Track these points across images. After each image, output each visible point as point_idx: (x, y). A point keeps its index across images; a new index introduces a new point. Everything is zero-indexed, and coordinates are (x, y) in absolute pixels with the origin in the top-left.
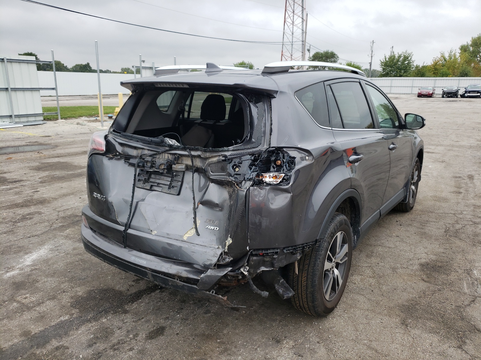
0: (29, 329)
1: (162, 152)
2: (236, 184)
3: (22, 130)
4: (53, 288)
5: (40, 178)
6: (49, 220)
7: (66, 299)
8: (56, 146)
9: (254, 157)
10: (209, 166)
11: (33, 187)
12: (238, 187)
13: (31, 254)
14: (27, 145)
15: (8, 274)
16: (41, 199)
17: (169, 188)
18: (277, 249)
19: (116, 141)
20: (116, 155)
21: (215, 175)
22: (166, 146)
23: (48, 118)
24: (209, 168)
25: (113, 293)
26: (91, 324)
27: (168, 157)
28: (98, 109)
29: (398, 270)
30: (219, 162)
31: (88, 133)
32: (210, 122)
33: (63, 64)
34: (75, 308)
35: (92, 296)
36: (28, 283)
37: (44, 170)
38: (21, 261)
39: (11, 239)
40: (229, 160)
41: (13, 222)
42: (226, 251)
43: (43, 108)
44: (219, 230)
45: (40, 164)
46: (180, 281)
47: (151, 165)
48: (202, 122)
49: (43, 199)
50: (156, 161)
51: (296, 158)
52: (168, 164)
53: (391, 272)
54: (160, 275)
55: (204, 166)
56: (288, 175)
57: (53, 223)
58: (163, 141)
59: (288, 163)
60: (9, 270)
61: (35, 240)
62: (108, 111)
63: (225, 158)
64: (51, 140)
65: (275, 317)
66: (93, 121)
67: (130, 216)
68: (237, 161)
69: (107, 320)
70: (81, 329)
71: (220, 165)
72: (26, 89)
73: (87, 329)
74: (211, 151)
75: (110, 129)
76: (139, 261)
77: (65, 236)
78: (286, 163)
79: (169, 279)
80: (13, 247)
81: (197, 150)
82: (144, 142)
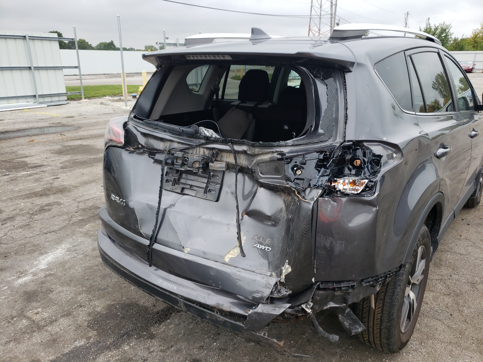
0: (38, 358)
1: (197, 146)
2: (296, 193)
3: (45, 111)
4: (68, 301)
5: (61, 163)
6: (68, 213)
7: (82, 317)
8: (79, 128)
9: (324, 155)
10: (258, 165)
11: (54, 173)
12: (300, 197)
13: (46, 255)
14: (50, 126)
15: (19, 280)
16: (61, 188)
17: (205, 192)
18: (353, 281)
19: (138, 131)
20: (138, 148)
21: (266, 178)
22: (202, 139)
23: (72, 98)
24: (258, 168)
25: (137, 310)
26: (110, 353)
27: (204, 152)
28: (122, 88)
29: (479, 287)
30: (272, 161)
31: (111, 113)
32: (250, 104)
33: (88, 43)
34: (92, 328)
35: (113, 312)
36: (41, 293)
37: (66, 154)
38: (35, 263)
39: (27, 235)
40: (286, 159)
41: (31, 214)
42: (283, 280)
43: (66, 87)
44: (271, 251)
45: (61, 147)
46: (220, 315)
47: (182, 162)
48: (239, 105)
49: (64, 187)
50: (189, 157)
51: (382, 156)
52: (203, 162)
53: (470, 288)
54: (194, 305)
55: (251, 165)
56: (372, 182)
57: (72, 217)
58: (197, 132)
59: (371, 163)
60: (20, 275)
61: (51, 237)
62: (132, 91)
63: (282, 157)
64: (74, 121)
65: (334, 350)
66: (117, 101)
67: (156, 227)
68: (299, 160)
69: (130, 347)
70: (99, 360)
71: (273, 165)
72: (50, 68)
73: (106, 360)
74: (262, 147)
75: (130, 114)
76: (168, 285)
77: (84, 232)
78: (368, 163)
79: (207, 312)
80: (28, 245)
81: (242, 144)
82: (174, 132)
